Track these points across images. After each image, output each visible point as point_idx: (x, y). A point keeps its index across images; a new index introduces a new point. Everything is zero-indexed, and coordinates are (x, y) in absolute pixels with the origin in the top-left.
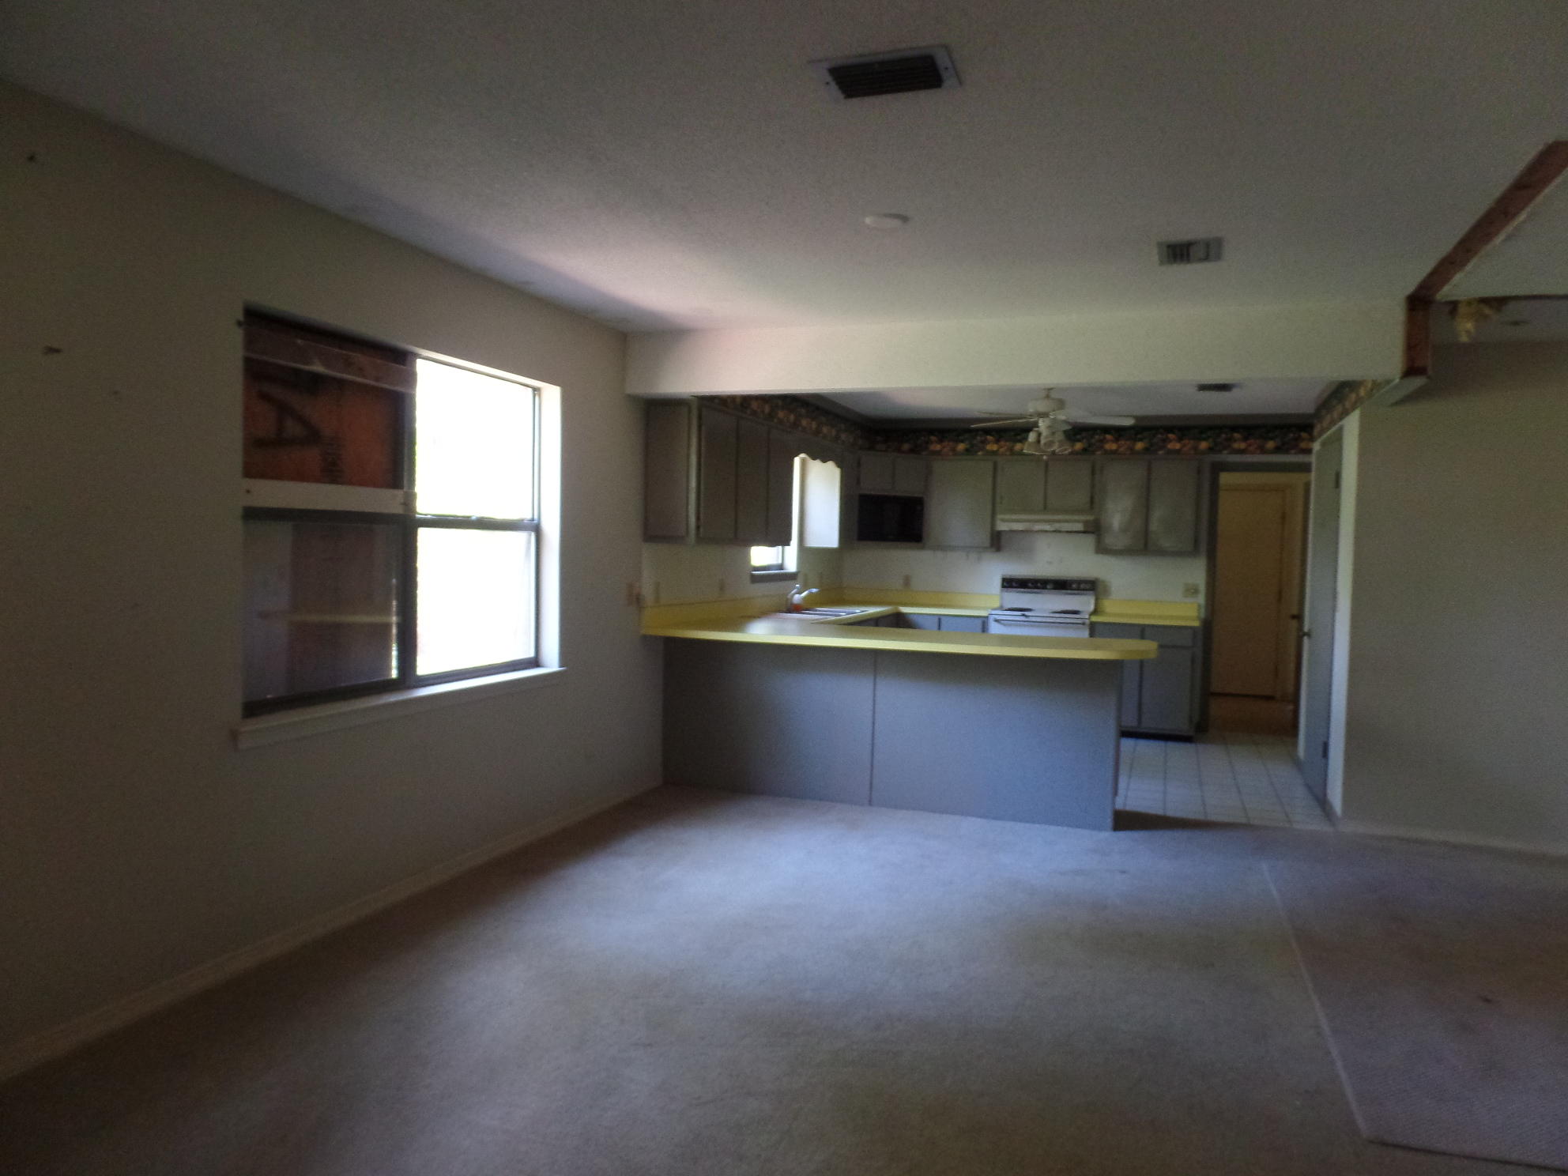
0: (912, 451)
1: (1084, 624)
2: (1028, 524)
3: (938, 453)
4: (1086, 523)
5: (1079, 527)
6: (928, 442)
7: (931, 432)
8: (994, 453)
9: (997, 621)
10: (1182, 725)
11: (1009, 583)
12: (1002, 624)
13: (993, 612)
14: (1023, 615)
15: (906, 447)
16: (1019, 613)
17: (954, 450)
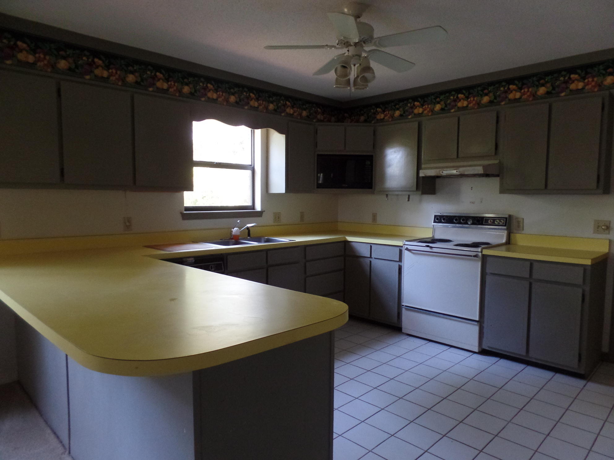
0: (365, 121)
1: (475, 256)
2: (438, 170)
3: (382, 120)
4: (484, 167)
5: (479, 170)
6: (376, 113)
7: (377, 105)
8: (420, 115)
9: (407, 249)
10: (572, 363)
11: (439, 219)
12: (414, 253)
13: (407, 243)
14: (428, 246)
15: (362, 118)
16: (424, 244)
17: (392, 117)
